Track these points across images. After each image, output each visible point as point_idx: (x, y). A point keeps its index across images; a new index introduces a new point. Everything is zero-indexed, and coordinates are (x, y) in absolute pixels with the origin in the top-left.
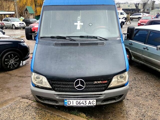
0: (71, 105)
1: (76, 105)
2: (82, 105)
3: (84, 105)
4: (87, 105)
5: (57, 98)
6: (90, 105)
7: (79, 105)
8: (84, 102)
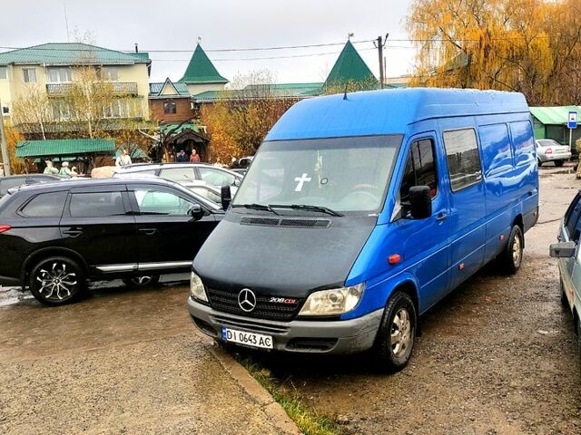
0: (233, 340)
1: (240, 342)
2: (249, 343)
3: (253, 344)
4: (257, 345)
5: (214, 322)
6: (262, 346)
7: (243, 342)
8: (252, 338)
